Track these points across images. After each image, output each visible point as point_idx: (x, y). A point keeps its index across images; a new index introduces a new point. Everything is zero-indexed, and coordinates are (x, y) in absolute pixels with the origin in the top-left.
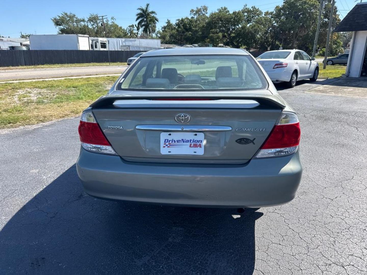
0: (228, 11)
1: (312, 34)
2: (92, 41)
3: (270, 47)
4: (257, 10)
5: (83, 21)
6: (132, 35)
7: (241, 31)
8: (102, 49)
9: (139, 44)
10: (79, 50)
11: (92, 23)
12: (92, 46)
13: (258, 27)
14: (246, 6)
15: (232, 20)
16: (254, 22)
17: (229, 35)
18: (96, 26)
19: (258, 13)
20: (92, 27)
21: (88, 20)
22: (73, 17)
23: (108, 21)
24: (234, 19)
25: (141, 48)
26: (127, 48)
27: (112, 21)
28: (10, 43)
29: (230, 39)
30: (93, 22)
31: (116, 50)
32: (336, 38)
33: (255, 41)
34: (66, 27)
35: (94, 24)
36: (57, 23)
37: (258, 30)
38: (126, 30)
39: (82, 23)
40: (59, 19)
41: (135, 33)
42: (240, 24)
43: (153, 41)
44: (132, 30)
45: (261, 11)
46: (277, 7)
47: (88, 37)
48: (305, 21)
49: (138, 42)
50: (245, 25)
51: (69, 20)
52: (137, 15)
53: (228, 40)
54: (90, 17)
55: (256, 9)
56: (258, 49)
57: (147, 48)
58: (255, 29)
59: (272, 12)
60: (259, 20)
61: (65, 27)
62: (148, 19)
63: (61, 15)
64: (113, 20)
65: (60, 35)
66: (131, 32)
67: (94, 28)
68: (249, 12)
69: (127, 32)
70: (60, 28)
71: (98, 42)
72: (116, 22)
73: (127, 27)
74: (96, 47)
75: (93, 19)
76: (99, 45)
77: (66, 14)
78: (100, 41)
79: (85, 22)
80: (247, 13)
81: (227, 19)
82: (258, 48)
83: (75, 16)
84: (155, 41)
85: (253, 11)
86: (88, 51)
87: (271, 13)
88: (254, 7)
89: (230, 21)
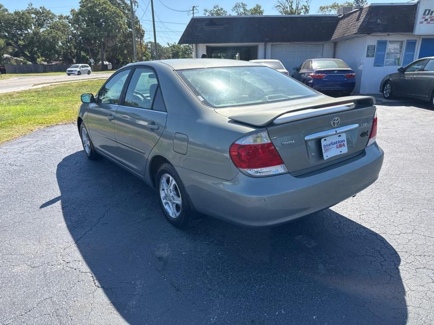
0: (7, 10)
1: (120, 45)
3: (75, 59)
4: (49, 12)
7: (33, 38)
13: (57, 33)
14: (32, 5)
15: (16, 22)
16: (48, 27)
17: (16, 42)
19: (50, 15)
24: (19, 21)
29: (20, 48)
32: (144, 50)
33: (57, 52)
37: (58, 38)
42: (29, 28)
45: (53, 14)
46: (72, 10)
48: (110, 29)
50: (38, 30)
53: (16, 50)
55: (46, 11)
56: (61, 62)
58: (53, 37)
59: (68, 16)
60: (54, 24)
68: (38, 13)
80: (34, 14)
81: (7, 20)
82: (60, 60)
85: (43, 13)
87: (67, 18)
88: (44, 7)
89: (13, 24)
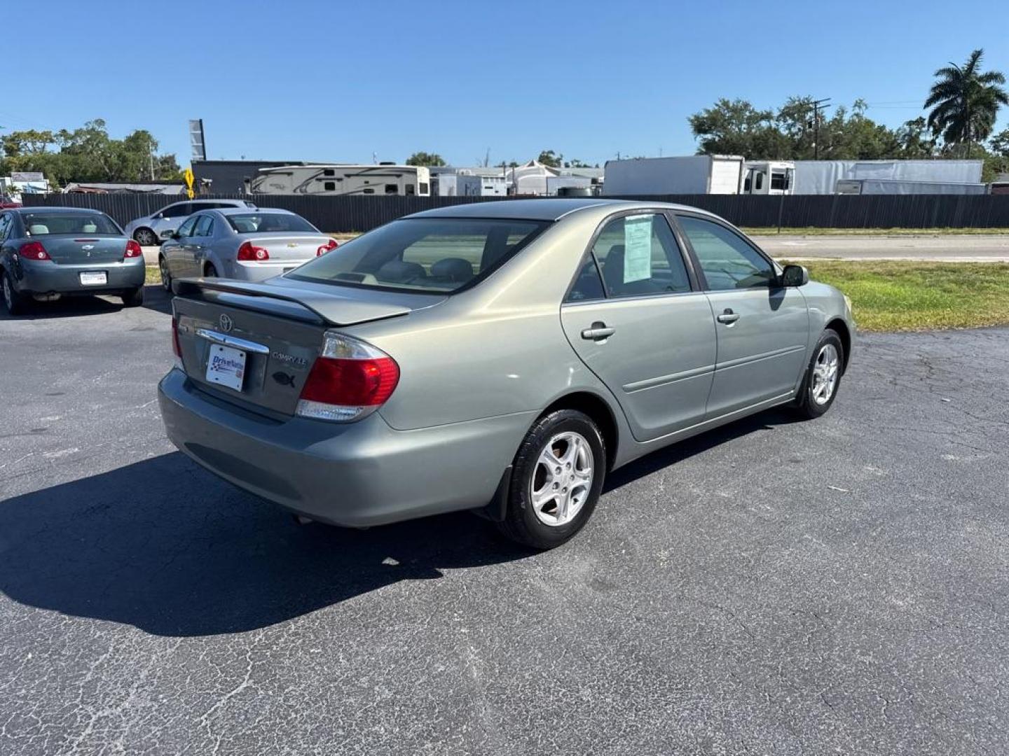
2: (752, 170)
5: (768, 117)
6: (912, 149)
8: (772, 192)
9: (902, 175)
10: (709, 195)
11: (790, 121)
12: (748, 183)
18: (799, 129)
20: (787, 132)
21: (779, 114)
22: (741, 110)
23: (843, 111)
25: (901, 187)
26: (855, 187)
27: (857, 110)
28: (573, 179)
30: (793, 119)
31: (823, 193)
34: (719, 136)
35: (793, 125)
36: (700, 126)
38: (898, 135)
39: (764, 124)
40: (706, 118)
41: (925, 142)
43: (955, 165)
44: (914, 134)
47: (741, 161)
49: (899, 169)
51: (731, 118)
52: (934, 89)
54: (787, 107)
57: (924, 187)
61: (717, 135)
62: (970, 97)
63: (712, 108)
64: (860, 107)
65: (702, 156)
66: (912, 139)
67: (793, 135)
69: (899, 141)
70: (705, 139)
71: (765, 173)
72: (867, 115)
73: (901, 125)
74: (759, 186)
75: (796, 111)
76: (767, 180)
77: (726, 104)
78: (774, 170)
79: (771, 121)
83: (750, 106)
84: (959, 165)
86: (733, 196)
